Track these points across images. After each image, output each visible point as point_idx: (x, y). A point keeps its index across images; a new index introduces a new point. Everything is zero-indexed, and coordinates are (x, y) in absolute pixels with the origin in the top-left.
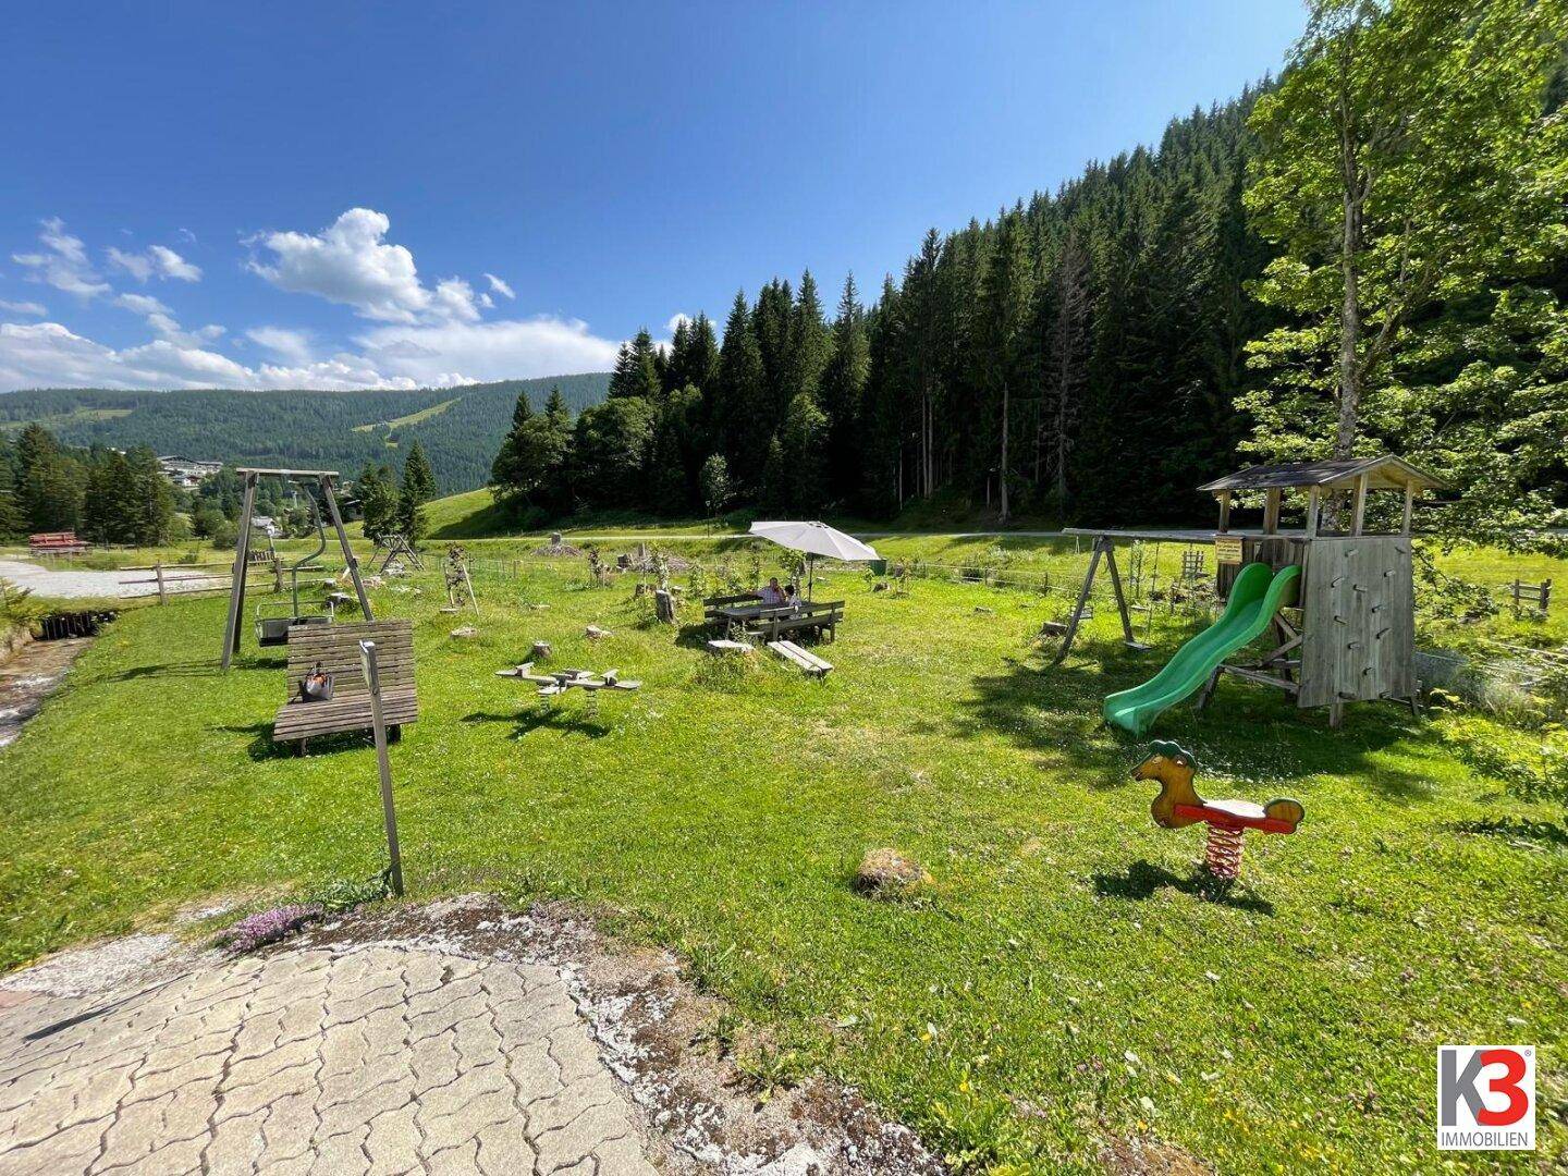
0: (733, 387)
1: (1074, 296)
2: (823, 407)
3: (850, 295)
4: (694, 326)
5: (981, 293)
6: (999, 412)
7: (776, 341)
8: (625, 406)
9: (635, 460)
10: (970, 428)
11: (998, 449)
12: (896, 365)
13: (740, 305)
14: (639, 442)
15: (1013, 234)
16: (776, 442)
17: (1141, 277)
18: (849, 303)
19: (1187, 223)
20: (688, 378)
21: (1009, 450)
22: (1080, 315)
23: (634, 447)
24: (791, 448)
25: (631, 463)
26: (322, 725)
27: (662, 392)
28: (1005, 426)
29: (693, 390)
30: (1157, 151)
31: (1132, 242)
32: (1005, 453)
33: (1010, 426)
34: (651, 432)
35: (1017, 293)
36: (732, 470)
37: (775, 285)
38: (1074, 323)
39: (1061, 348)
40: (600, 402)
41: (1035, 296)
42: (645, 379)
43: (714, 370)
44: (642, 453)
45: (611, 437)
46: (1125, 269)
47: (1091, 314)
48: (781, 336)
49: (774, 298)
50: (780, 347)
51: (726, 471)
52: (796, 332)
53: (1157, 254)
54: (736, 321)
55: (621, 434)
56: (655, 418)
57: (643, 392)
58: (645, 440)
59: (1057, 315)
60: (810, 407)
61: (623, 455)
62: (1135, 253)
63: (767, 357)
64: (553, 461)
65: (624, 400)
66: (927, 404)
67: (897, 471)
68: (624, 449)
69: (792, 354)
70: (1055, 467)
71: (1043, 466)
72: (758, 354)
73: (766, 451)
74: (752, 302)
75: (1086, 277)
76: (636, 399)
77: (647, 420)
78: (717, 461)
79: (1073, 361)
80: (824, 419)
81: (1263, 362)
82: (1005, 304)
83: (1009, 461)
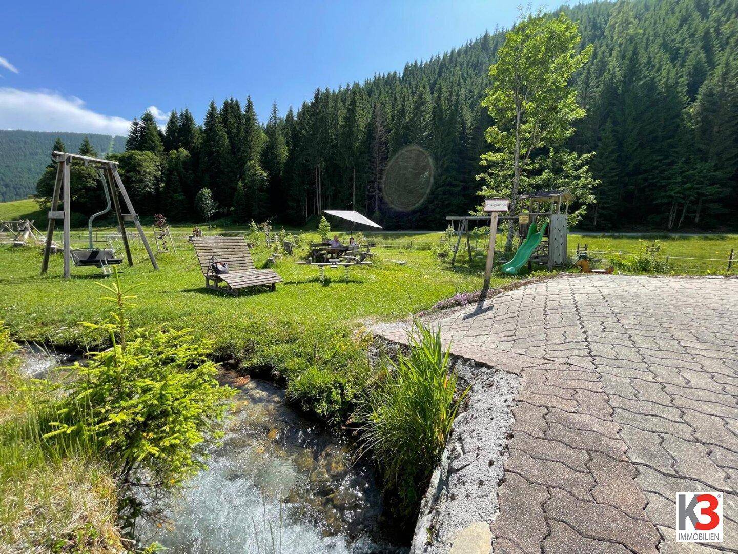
0: (211, 153)
1: (380, 131)
2: (266, 168)
3: (275, 113)
4: (182, 115)
5: (340, 123)
6: (351, 179)
7: (235, 131)
8: (140, 155)
9: (150, 188)
10: (338, 185)
11: (351, 195)
12: (302, 151)
13: (213, 108)
14: (152, 178)
15: (356, 99)
16: (241, 184)
17: (407, 128)
18: (275, 117)
19: (423, 108)
20: (180, 144)
21: (356, 195)
22: (384, 140)
23: (149, 180)
24: (249, 187)
25: (147, 189)
26: (248, 282)
27: (164, 151)
28: (354, 185)
29: (184, 152)
30: (402, 75)
31: (402, 112)
32: (354, 197)
33: (356, 185)
34: (160, 173)
35: (359, 125)
36: (215, 197)
37: (231, 100)
38: (380, 143)
39: (376, 153)
40: (122, 151)
41: (366, 128)
42: (153, 142)
43: (198, 141)
44: (154, 184)
45: (132, 174)
46: (400, 123)
47: (388, 140)
48: (238, 128)
49: (231, 108)
50: (238, 134)
51: (212, 197)
52: (247, 128)
53: (412, 120)
54: (211, 116)
55: (139, 172)
56: (161, 165)
57: (152, 149)
58: (155, 177)
59: (374, 138)
60: (258, 168)
61: (141, 185)
62: (404, 117)
63: (230, 138)
64: (89, 185)
65: (140, 152)
66: (318, 171)
67: (305, 202)
68: (141, 181)
69: (245, 138)
70: (375, 203)
71: (369, 204)
72: (226, 136)
73: (235, 189)
74: (219, 107)
75: (385, 124)
76: (148, 153)
77: (156, 166)
78: (206, 192)
79: (382, 159)
80: (265, 174)
81: (485, 163)
82: (353, 129)
83: (356, 200)
